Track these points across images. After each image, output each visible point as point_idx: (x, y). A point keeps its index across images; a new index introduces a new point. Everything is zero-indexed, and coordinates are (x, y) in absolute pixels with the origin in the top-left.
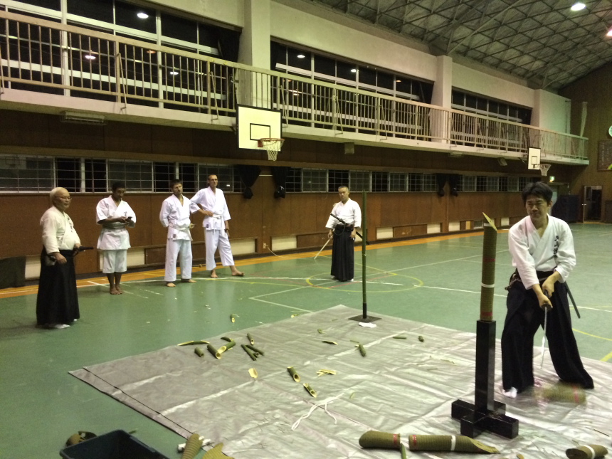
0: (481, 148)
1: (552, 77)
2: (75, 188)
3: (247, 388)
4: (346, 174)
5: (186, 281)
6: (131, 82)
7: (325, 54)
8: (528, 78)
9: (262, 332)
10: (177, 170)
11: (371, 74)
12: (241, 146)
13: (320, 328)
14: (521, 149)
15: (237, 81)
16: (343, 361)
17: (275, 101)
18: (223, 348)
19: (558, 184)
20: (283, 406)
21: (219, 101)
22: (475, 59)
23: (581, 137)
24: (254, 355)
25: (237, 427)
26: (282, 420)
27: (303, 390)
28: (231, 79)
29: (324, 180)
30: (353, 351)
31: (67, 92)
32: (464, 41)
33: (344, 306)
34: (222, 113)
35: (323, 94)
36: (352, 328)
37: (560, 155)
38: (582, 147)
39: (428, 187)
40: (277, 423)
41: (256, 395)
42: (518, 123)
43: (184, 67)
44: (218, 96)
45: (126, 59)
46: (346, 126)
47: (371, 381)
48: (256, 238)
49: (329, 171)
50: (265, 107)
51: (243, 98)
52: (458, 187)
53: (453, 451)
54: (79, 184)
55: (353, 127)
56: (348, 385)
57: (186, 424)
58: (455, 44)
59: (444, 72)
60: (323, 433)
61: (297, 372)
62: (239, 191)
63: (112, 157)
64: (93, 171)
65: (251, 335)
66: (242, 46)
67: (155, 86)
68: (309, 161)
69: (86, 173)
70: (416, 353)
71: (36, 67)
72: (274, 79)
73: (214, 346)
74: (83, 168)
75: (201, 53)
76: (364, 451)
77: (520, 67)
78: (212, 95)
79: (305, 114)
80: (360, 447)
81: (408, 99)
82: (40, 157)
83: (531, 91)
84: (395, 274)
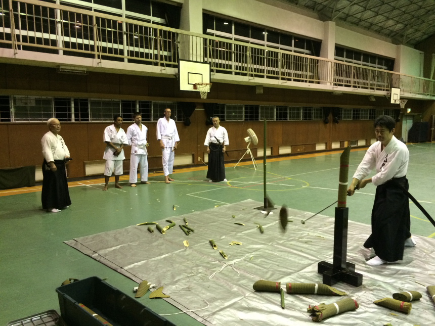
0: (356, 89)
1: (410, 36)
2: (68, 119)
3: (181, 253)
4: (257, 108)
5: (144, 183)
6: (104, 44)
7: (242, 22)
8: (392, 37)
9: (193, 217)
10: (138, 106)
11: (276, 36)
12: (182, 89)
13: (234, 215)
14: (386, 88)
15: (179, 42)
16: (248, 236)
17: (206, 56)
18: (167, 227)
19: (413, 114)
20: (205, 264)
21: (166, 56)
22: (353, 23)
23: (431, 79)
24: (188, 232)
25: (173, 277)
26: (203, 273)
27: (219, 255)
28: (174, 40)
29: (241, 113)
30: (255, 230)
31: (61, 52)
32: (345, 9)
33: (251, 200)
34: (168, 66)
35: (240, 51)
36: (256, 215)
37: (415, 93)
38: (431, 88)
39: (317, 117)
40: (200, 275)
41: (187, 257)
42: (384, 70)
43: (141, 32)
44: (165, 53)
45: (101, 28)
46: (257, 73)
47: (266, 249)
48: (193, 153)
49: (245, 106)
50: (199, 60)
51: (183, 55)
52: (339, 117)
53: (316, 294)
54: (70, 116)
55: (262, 74)
56: (250, 251)
57: (140, 275)
58: (337, 12)
59: (329, 32)
60: (230, 282)
61: (216, 243)
62: (181, 120)
63: (93, 97)
64: (79, 107)
65: (186, 218)
66: (182, 17)
67: (121, 47)
68: (230, 99)
69: (75, 108)
70: (298, 231)
71: (39, 35)
72: (205, 40)
73: (161, 226)
74: (73, 105)
75: (154, 23)
76: (256, 293)
77: (386, 28)
78: (161, 53)
79: (227, 65)
80: (253, 291)
81: (303, 53)
82: (43, 97)
83: (395, 46)
84: (290, 179)
